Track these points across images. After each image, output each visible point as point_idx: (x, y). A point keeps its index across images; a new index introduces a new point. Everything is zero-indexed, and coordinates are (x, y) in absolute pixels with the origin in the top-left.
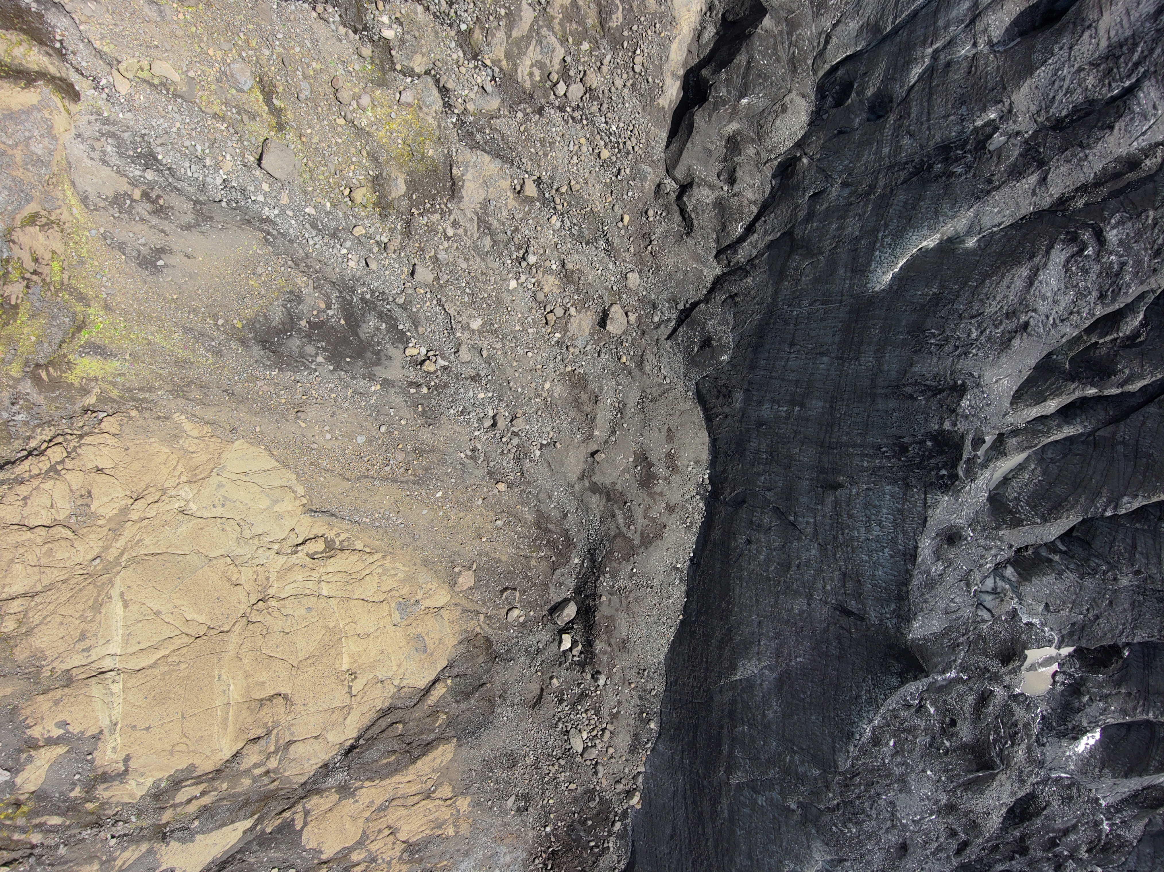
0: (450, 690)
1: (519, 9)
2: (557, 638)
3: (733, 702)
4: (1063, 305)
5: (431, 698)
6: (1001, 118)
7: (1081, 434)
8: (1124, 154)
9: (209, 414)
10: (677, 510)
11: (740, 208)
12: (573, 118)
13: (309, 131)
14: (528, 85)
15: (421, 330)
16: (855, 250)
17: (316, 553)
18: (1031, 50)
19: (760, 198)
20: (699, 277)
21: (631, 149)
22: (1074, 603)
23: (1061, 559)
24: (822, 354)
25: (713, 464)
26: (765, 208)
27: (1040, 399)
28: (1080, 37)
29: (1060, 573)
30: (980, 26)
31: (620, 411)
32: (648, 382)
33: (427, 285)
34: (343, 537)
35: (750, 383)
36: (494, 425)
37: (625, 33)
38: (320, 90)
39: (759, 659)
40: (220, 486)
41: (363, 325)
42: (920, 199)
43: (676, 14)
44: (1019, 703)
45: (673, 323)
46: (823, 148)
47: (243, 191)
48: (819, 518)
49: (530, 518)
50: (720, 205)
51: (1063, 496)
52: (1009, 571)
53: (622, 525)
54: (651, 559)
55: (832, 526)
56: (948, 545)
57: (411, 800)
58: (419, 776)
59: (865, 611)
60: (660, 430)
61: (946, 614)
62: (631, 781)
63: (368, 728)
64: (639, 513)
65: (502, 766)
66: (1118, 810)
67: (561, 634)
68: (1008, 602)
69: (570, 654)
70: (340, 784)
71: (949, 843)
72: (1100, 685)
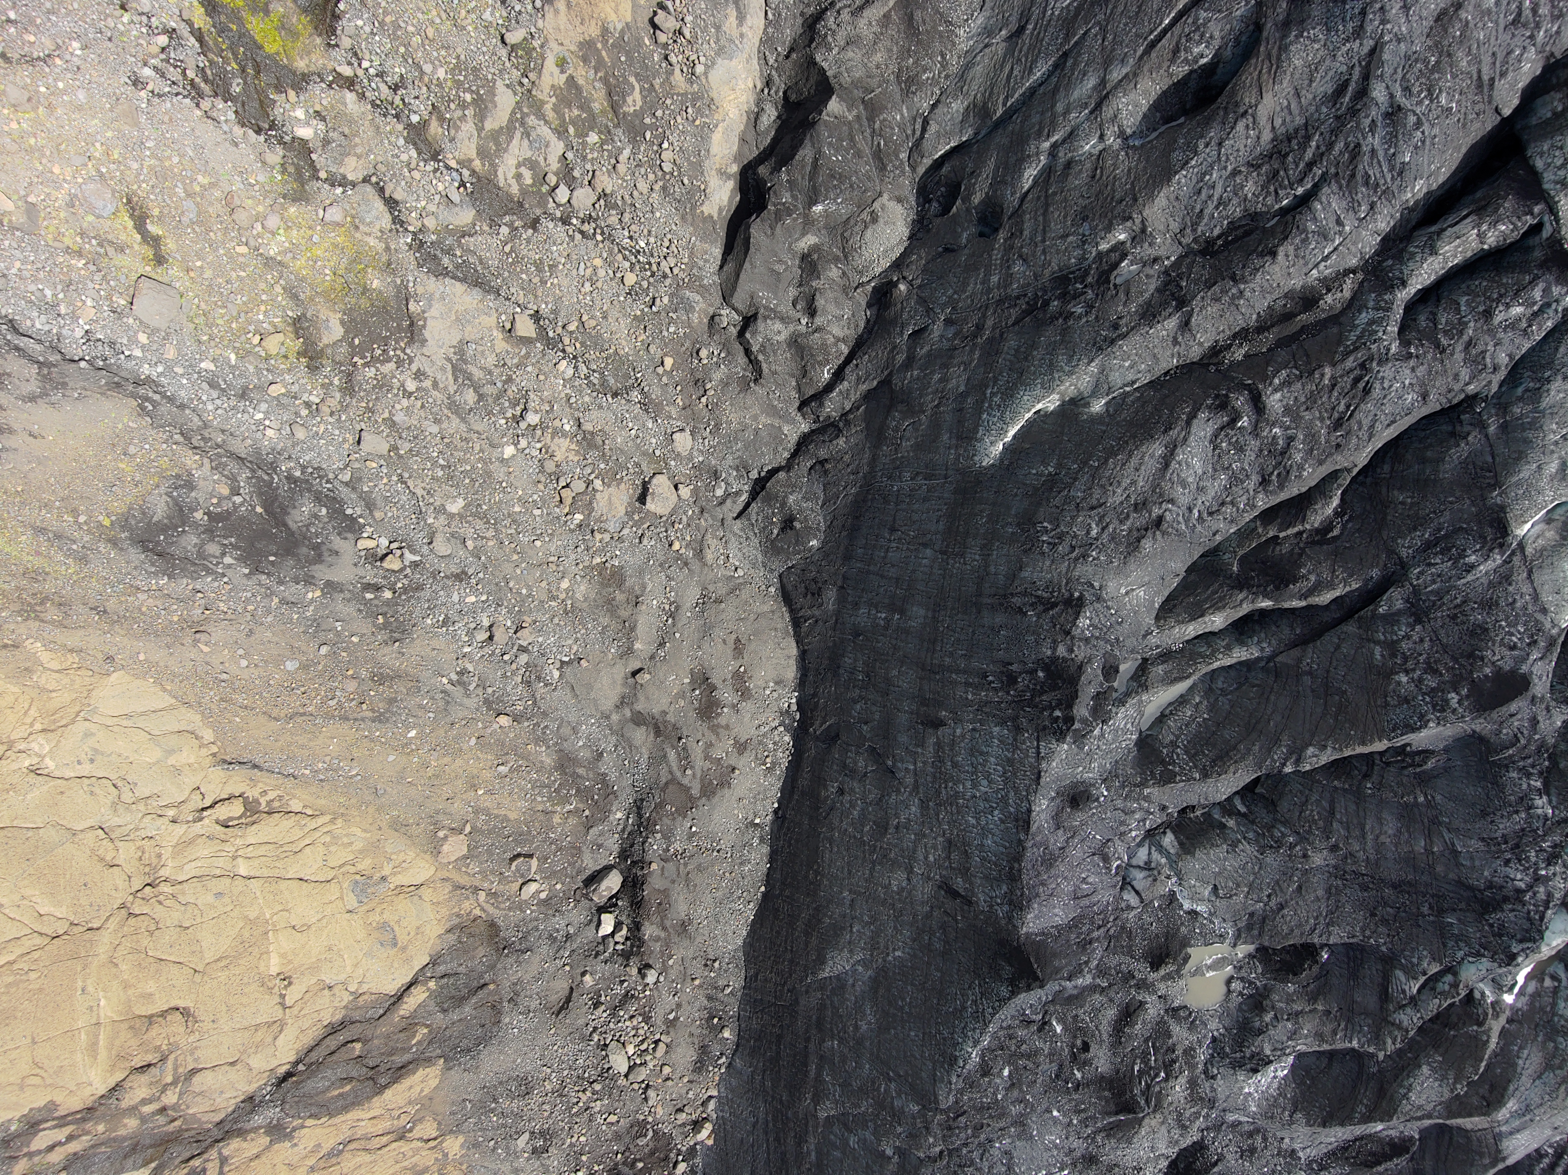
0: (432, 994)
1: (492, 92)
2: (595, 919)
3: (822, 1007)
4: (1211, 493)
5: (405, 1006)
6: (1133, 239)
7: (1258, 659)
8: (1298, 287)
9: (73, 639)
10: (749, 748)
11: (824, 346)
12: (582, 232)
13: (199, 264)
14: (515, 190)
15: (378, 515)
16: (960, 410)
17: (231, 819)
18: (1170, 146)
19: (852, 334)
20: (777, 436)
21: (668, 271)
22: (1251, 886)
23: (1238, 824)
24: (925, 545)
25: (802, 683)
26: (859, 347)
27: (1197, 613)
28: (1232, 128)
29: (1234, 845)
30: (1107, 112)
31: (672, 615)
32: (711, 576)
33: (381, 456)
34: (272, 794)
35: (845, 578)
36: (491, 638)
37: (647, 121)
38: (211, 210)
39: (851, 951)
40: (88, 735)
41: (293, 512)
42: (1033, 346)
43: (714, 94)
44: (1179, 1020)
45: (744, 497)
46: (924, 271)
47: (112, 344)
48: (920, 765)
49: (548, 760)
50: (796, 343)
51: (1233, 742)
52: (1169, 840)
53: (675, 768)
54: (716, 814)
55: (934, 776)
56: (1071, 808)
57: (376, 1142)
58: (388, 1110)
59: (973, 892)
60: (724, 642)
61: (1075, 899)
62: (700, 1108)
63: (311, 1049)
64: (697, 752)
65: (510, 1094)
66: (1323, 1167)
67: (599, 914)
68: (1162, 882)
69: (611, 941)
70: (271, 1122)
72: (1289, 999)
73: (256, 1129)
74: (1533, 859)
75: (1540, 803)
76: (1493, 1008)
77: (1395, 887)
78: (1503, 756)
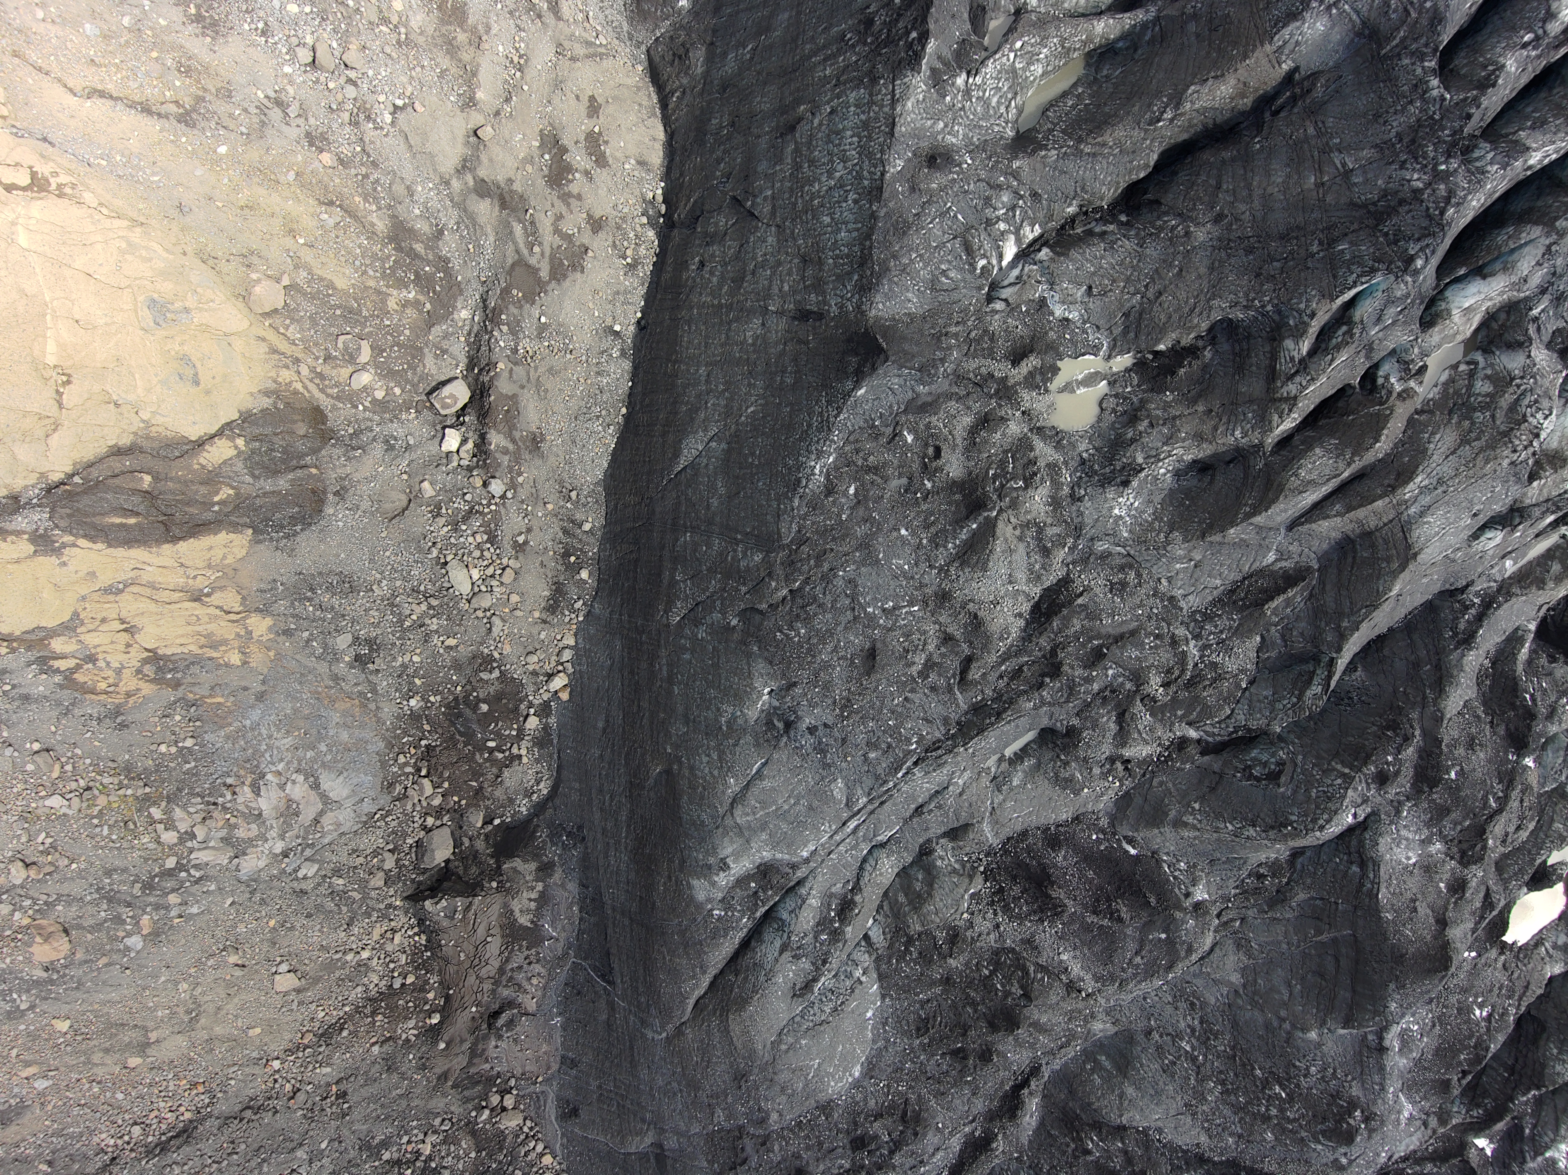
0: (242, 456)
2: (440, 435)
3: (677, 506)
5: (206, 457)
10: (606, 229)
17: (16, 186)
22: (1128, 280)
23: (1119, 228)
25: (670, 175)
29: (1112, 243)
31: (520, 68)
32: (567, 33)
34: (63, 179)
35: (714, 31)
36: (315, 61)
39: (705, 430)
44: (1044, 438)
49: (380, 225)
51: (1112, 112)
52: (1043, 253)
53: (522, 246)
54: (568, 304)
55: (791, 190)
56: (929, 167)
57: (165, 596)
58: (182, 565)
59: (825, 302)
60: (577, 97)
61: (932, 290)
62: (554, 658)
63: (91, 465)
64: (545, 224)
65: (330, 588)
66: (1208, 617)
67: (444, 428)
68: (1032, 286)
69: (455, 456)
70: (37, 530)
71: (943, 655)
72: (1167, 406)
73: (18, 533)
74: (1432, 155)
75: (1435, 82)
76: (1399, 395)
77: (1282, 237)
78: (1394, 43)
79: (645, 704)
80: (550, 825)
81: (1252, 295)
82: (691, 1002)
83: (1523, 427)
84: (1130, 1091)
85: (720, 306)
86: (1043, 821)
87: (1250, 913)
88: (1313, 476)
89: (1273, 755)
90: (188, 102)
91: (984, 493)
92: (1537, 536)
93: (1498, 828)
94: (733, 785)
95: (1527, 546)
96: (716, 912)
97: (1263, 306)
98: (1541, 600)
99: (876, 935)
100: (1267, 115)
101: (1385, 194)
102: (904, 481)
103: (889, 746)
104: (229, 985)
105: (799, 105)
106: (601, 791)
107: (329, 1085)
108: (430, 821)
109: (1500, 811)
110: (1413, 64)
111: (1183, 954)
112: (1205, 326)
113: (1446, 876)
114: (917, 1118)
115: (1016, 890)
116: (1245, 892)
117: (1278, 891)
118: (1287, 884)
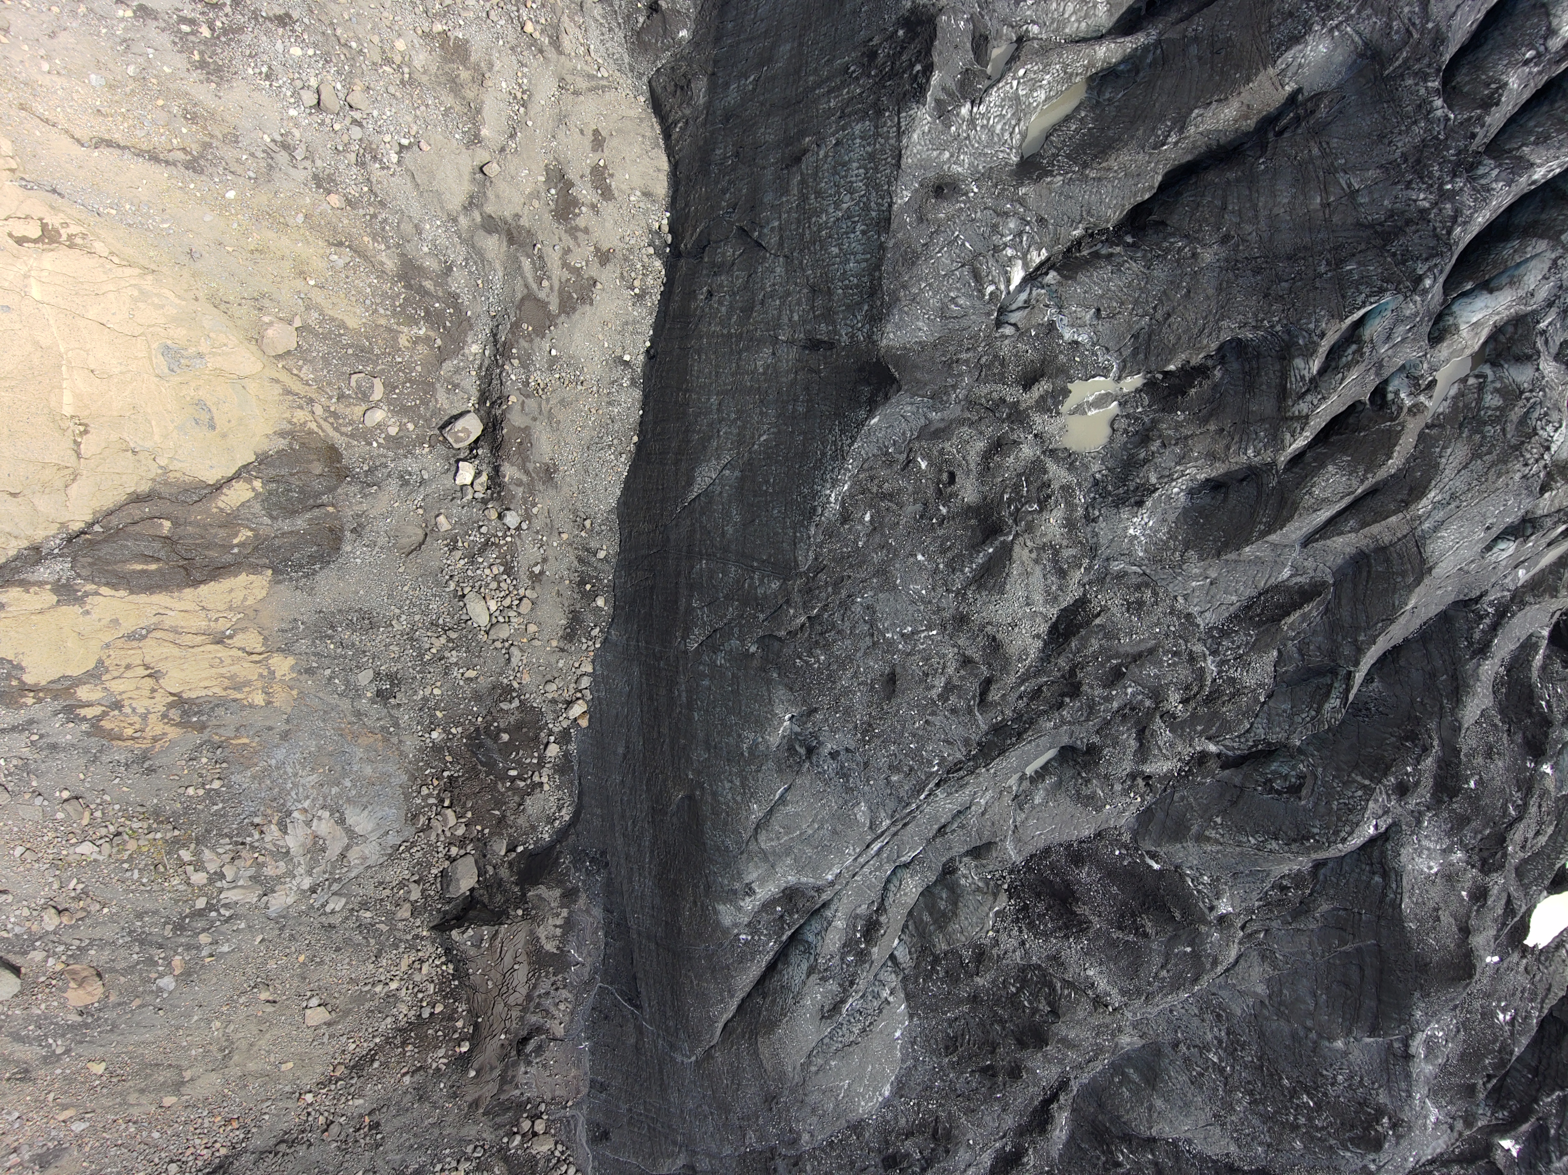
0: (259, 496)
2: (453, 469)
3: (691, 534)
5: (224, 500)
10: (613, 261)
17: (26, 239)
22: (1136, 302)
23: (1126, 250)
25: (673, 201)
29: (1119, 266)
31: (524, 104)
34: (74, 229)
35: (715, 62)
36: (319, 103)
39: (718, 458)
44: (1057, 460)
48: (784, 216)
49: (389, 264)
52: (1051, 276)
53: (530, 280)
54: (578, 336)
55: (799, 221)
56: (936, 197)
57: (188, 639)
58: (203, 608)
59: (835, 332)
60: (582, 132)
61: (941, 317)
62: (573, 685)
63: (110, 513)
64: (554, 258)
65: (350, 625)
66: (1225, 633)
67: (457, 461)
68: (1041, 310)
69: (470, 490)
70: (59, 580)
71: (962, 678)
72: (1178, 426)
73: (41, 584)
74: (1437, 174)
75: (1439, 102)
76: (1410, 410)
77: (1289, 258)
78: (1397, 64)
79: (665, 730)
80: (574, 851)
81: (1261, 316)
82: (720, 1025)
83: (1533, 440)
84: (1159, 1103)
85: (730, 335)
86: (1065, 838)
87: (1275, 924)
88: (1327, 494)
89: (1293, 768)
90: (195, 149)
91: (1000, 518)
92: (1549, 545)
93: (1517, 835)
94: (757, 810)
95: (1540, 555)
96: (743, 936)
97: (1272, 327)
98: (1554, 607)
99: (902, 955)
100: (1271, 135)
101: (1391, 214)
102: (919, 507)
103: (911, 769)
104: (261, 1021)
105: (804, 138)
106: (623, 817)
107: (361, 1116)
108: (454, 851)
109: (1519, 819)
110: (1416, 84)
111: (1208, 966)
112: (1214, 346)
113: (1468, 885)
114: (948, 1136)
115: (1041, 907)
116: (1268, 904)
117: (1301, 903)
118: (1310, 895)
